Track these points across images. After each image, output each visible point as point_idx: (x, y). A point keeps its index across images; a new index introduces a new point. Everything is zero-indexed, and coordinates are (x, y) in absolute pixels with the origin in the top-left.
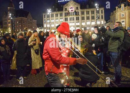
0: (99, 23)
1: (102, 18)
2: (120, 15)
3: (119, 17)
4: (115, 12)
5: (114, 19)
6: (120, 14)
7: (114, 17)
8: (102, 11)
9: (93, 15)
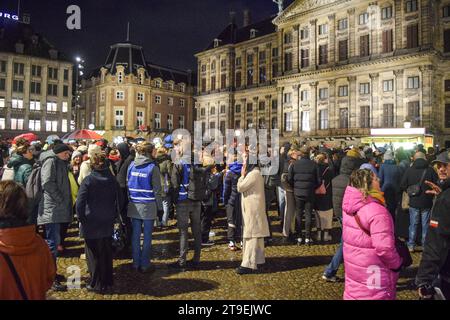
0: (55, 109)
1: (65, 94)
2: (113, 94)
3: (108, 98)
4: (98, 83)
5: (91, 101)
6: (113, 90)
7: (91, 94)
8: (66, 72)
9: (36, 79)
